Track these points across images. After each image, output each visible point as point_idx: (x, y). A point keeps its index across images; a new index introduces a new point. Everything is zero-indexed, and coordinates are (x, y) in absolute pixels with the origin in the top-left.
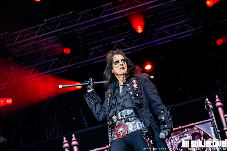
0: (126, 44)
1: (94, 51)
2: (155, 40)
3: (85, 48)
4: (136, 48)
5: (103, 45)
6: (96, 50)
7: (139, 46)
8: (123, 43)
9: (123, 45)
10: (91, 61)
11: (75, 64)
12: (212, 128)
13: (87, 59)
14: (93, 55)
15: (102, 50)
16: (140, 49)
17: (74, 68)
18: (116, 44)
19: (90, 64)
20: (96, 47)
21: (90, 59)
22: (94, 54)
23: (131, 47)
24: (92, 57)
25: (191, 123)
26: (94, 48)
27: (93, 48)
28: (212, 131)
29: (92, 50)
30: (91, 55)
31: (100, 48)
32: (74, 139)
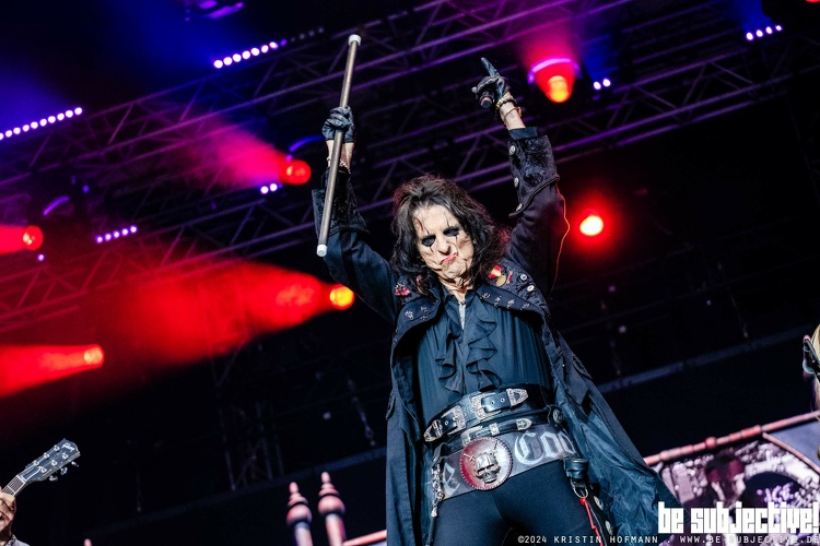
1: (394, 171)
2: (613, 127)
5: (425, 151)
6: (400, 166)
10: (382, 207)
14: (390, 187)
15: (424, 166)
18: (475, 144)
20: (403, 158)
21: (379, 199)
22: (394, 181)
24: (386, 194)
25: (751, 425)
26: (394, 161)
27: (389, 162)
29: (389, 166)
31: (416, 161)
32: (327, 488)
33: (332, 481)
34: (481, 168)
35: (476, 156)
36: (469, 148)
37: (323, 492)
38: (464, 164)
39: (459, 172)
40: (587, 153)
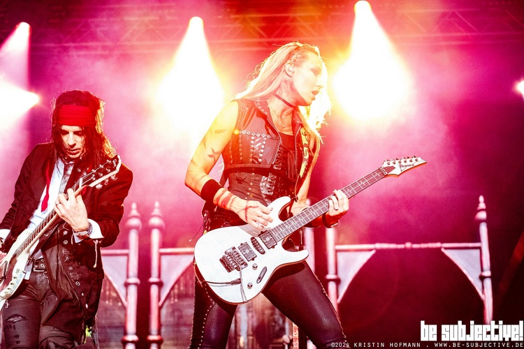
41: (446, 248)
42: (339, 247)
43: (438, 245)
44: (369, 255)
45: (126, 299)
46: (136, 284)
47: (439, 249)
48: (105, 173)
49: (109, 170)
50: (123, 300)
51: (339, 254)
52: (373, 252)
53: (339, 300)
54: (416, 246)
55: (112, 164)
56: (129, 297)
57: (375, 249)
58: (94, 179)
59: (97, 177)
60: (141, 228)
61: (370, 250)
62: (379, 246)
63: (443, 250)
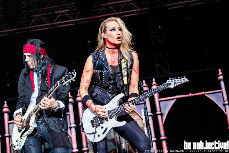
0: (70, 15)
1: (37, 18)
2: (99, 15)
3: (28, 14)
4: (79, 21)
5: (46, 14)
6: (38, 17)
7: (83, 19)
8: (66, 15)
9: (67, 16)
10: (32, 28)
11: (16, 29)
12: (143, 110)
13: (28, 26)
14: (34, 23)
15: (45, 18)
16: (84, 22)
17: (14, 33)
18: (60, 14)
19: (31, 31)
20: (39, 15)
21: (31, 26)
22: (36, 21)
23: (74, 19)
24: (33, 25)
26: (37, 15)
27: (35, 16)
28: (143, 113)
29: (35, 17)
30: (33, 22)
31: (43, 17)
33: (156, 81)
34: (61, 21)
35: (60, 18)
36: (58, 15)
37: (153, 84)
38: (56, 20)
39: (54, 21)
40: (91, 21)
41: (207, 94)
42: (160, 99)
43: (203, 93)
44: (174, 101)
45: (71, 134)
46: (74, 127)
47: (204, 95)
48: (69, 78)
49: (71, 77)
50: (70, 134)
51: (160, 102)
52: (175, 100)
53: (163, 123)
54: (193, 95)
55: (72, 74)
56: (72, 133)
57: (176, 98)
58: (65, 81)
59: (66, 80)
60: (73, 102)
61: (174, 99)
62: (177, 97)
63: (206, 95)
